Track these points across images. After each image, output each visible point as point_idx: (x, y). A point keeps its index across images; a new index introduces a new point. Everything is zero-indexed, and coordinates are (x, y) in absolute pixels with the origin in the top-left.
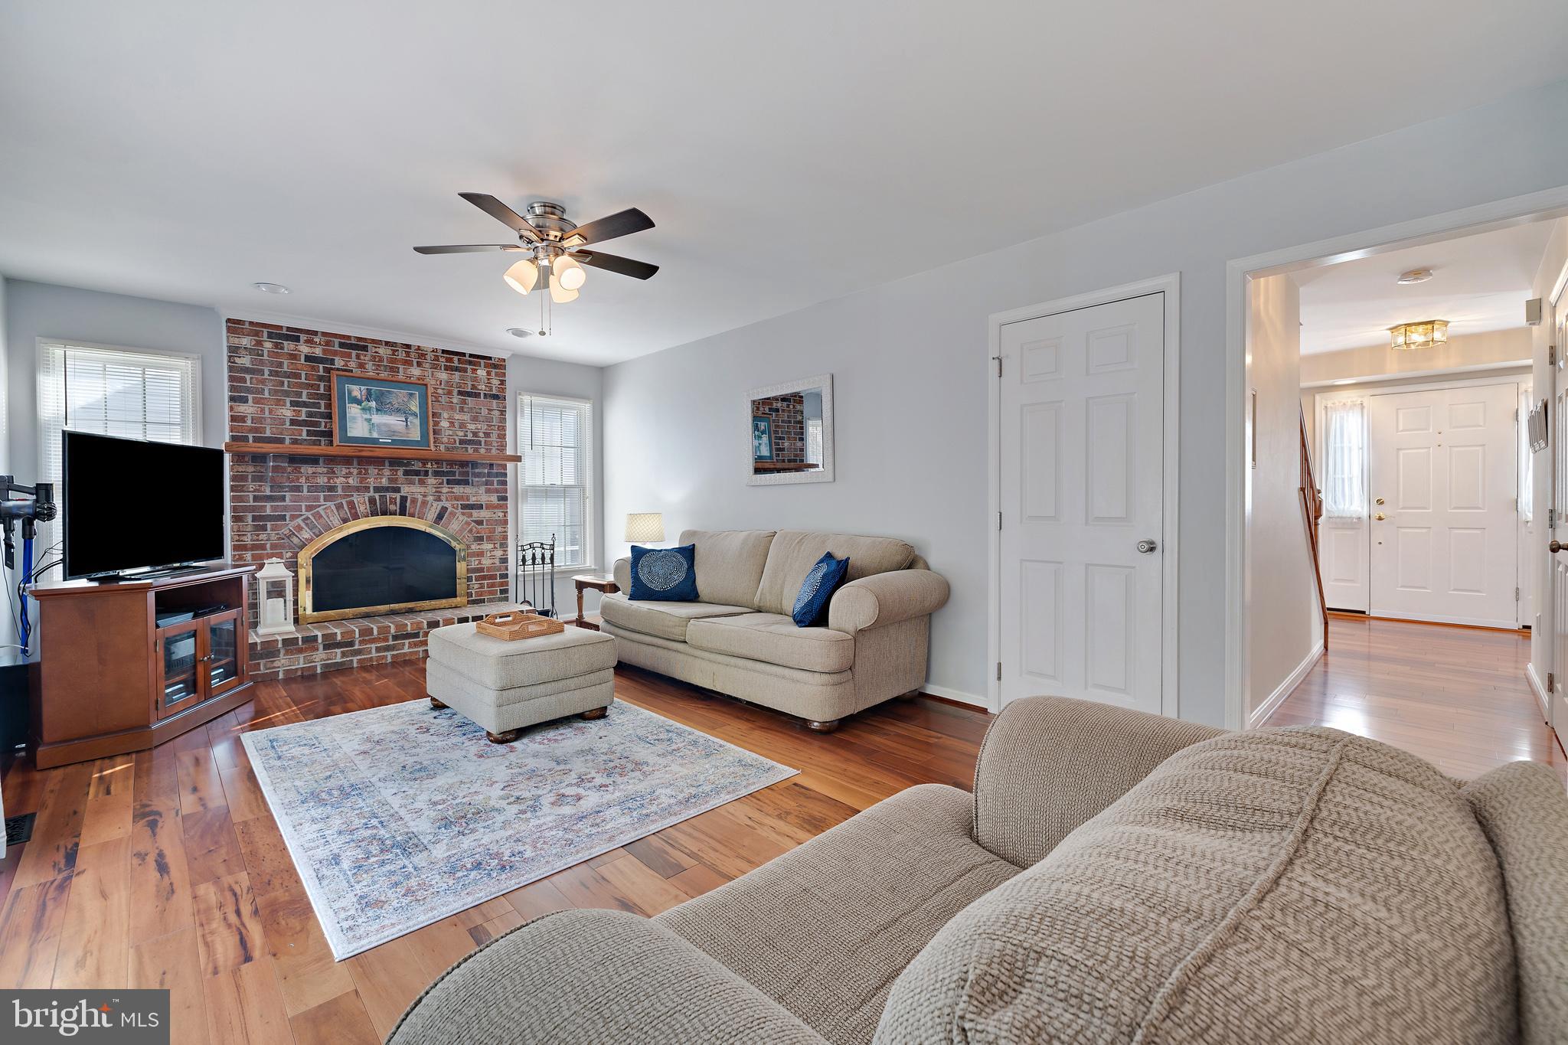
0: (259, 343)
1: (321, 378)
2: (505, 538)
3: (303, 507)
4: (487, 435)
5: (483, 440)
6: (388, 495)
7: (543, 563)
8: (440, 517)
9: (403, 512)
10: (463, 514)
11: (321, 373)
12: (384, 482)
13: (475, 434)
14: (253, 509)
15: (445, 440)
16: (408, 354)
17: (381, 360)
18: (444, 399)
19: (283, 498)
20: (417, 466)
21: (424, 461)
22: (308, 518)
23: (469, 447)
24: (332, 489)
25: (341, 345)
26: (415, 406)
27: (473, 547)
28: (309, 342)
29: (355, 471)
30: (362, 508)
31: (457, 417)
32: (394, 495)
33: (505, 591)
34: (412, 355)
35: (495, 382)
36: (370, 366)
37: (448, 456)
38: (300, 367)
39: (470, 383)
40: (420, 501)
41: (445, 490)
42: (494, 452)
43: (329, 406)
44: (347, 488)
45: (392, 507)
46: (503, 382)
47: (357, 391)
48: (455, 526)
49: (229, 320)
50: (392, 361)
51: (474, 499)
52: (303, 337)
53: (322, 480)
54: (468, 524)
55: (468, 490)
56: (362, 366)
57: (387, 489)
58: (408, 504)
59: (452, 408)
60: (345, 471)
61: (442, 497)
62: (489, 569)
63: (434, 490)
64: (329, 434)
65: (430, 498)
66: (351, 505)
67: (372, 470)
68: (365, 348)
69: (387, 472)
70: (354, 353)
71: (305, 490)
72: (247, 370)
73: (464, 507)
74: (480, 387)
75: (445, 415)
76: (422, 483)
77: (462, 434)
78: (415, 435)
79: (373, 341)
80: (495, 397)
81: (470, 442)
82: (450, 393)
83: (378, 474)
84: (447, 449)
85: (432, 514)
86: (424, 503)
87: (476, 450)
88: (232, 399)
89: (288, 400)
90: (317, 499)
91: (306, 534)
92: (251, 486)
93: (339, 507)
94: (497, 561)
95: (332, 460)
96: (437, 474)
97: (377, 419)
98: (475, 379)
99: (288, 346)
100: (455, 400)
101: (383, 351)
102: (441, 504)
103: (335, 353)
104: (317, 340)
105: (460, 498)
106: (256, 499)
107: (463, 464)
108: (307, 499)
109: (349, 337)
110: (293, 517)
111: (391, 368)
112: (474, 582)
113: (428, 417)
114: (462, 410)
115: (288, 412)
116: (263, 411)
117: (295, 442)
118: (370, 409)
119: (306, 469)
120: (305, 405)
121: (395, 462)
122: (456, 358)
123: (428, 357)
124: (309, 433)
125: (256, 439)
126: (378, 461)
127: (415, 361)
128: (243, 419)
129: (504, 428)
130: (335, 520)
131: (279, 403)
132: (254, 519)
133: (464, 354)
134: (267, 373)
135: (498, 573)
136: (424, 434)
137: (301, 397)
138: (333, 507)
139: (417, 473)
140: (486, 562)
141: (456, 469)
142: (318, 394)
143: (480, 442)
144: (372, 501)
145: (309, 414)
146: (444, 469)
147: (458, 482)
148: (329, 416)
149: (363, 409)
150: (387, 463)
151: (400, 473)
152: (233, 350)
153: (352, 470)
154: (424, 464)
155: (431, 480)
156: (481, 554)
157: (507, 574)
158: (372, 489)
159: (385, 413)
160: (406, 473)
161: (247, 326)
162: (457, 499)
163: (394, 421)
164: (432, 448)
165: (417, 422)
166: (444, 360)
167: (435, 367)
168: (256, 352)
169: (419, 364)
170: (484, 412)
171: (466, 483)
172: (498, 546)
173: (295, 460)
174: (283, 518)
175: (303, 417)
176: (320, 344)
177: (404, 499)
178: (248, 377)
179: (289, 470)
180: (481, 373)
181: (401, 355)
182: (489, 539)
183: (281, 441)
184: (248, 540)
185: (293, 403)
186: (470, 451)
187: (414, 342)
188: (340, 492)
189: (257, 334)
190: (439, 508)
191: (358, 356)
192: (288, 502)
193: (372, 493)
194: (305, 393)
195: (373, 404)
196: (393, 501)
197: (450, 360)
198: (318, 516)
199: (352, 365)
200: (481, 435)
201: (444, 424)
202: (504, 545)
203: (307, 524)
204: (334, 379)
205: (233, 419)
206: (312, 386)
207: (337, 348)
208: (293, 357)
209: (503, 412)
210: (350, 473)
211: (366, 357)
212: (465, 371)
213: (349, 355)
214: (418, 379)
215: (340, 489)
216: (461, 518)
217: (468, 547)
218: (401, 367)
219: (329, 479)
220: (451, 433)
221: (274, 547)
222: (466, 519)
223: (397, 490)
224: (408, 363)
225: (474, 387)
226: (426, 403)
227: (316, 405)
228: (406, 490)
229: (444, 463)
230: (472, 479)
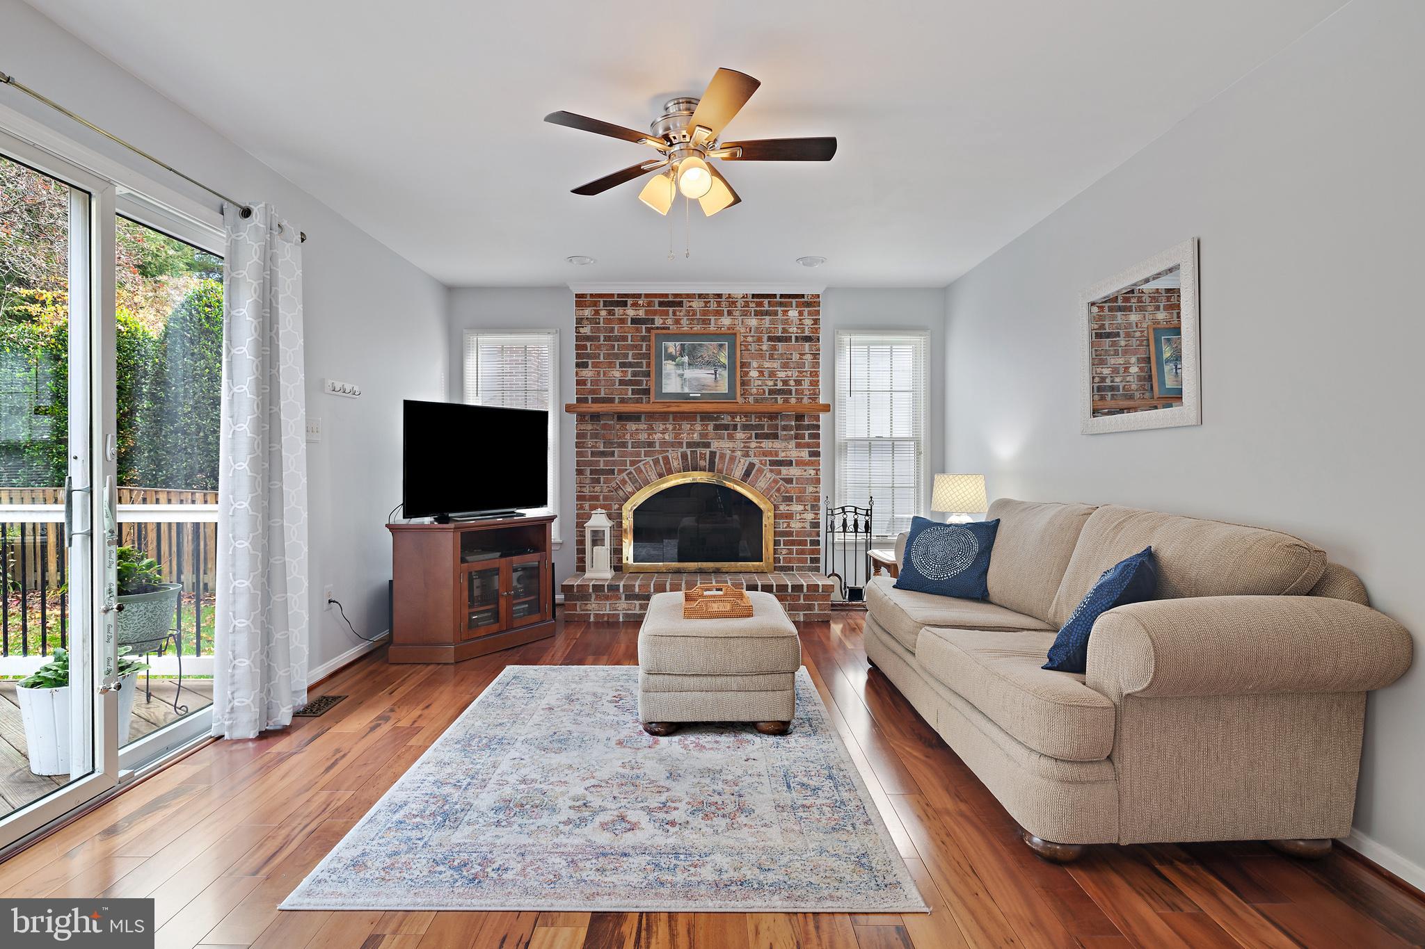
0: (597, 312)
1: (644, 339)
2: (817, 499)
3: (628, 462)
4: (798, 382)
5: (793, 389)
6: (698, 450)
7: (856, 531)
8: (747, 474)
9: (712, 468)
10: (771, 471)
11: (644, 333)
12: (696, 437)
13: (785, 382)
14: (590, 463)
15: (754, 391)
16: (719, 304)
17: (694, 313)
18: (753, 347)
19: (612, 454)
20: (726, 420)
21: (733, 415)
22: (631, 473)
23: (779, 397)
24: (651, 444)
25: (661, 304)
26: (724, 359)
27: (781, 508)
28: (635, 305)
29: (670, 427)
30: (675, 464)
31: (767, 365)
32: (704, 451)
33: (817, 560)
34: (723, 304)
35: (808, 322)
36: (684, 322)
37: (757, 408)
38: (627, 330)
39: (780, 327)
40: (728, 456)
41: (753, 445)
42: (806, 401)
43: (648, 365)
44: (664, 444)
45: (702, 463)
46: (816, 321)
47: (672, 347)
48: (762, 483)
49: (576, 295)
50: (704, 313)
51: (783, 454)
52: (630, 301)
53: (643, 437)
54: (776, 481)
55: (777, 444)
56: (677, 322)
57: (697, 445)
58: (717, 460)
59: (762, 357)
60: (662, 427)
61: (750, 453)
62: (798, 534)
63: (742, 445)
64: (648, 392)
65: (739, 454)
66: (666, 460)
67: (686, 426)
68: (680, 304)
69: (698, 427)
70: (671, 309)
71: (630, 446)
72: (588, 338)
73: (773, 463)
74: (791, 330)
75: (755, 364)
76: (731, 437)
77: (771, 383)
78: (724, 388)
79: (688, 296)
80: (808, 339)
81: (780, 392)
82: (759, 340)
83: (690, 429)
84: (756, 401)
85: (740, 470)
86: (732, 459)
87: (786, 401)
88: (578, 365)
89: (618, 362)
90: (638, 455)
91: (629, 489)
92: (590, 442)
93: (656, 462)
94: (808, 525)
95: (652, 416)
96: (746, 427)
97: (690, 373)
98: (786, 322)
99: (618, 311)
100: (764, 347)
101: (697, 305)
102: (749, 460)
103: (655, 313)
104: (640, 302)
105: (769, 453)
106: (593, 454)
107: (773, 416)
108: (632, 454)
109: (667, 296)
110: (621, 471)
111: (704, 320)
112: (782, 546)
113: (735, 368)
114: (772, 357)
115: (617, 374)
116: (599, 373)
117: (622, 401)
118: (683, 364)
119: (632, 426)
120: (630, 365)
121: (706, 416)
122: (766, 301)
123: (738, 305)
124: (634, 392)
125: (595, 401)
126: (689, 416)
127: (726, 310)
128: (585, 382)
129: (816, 374)
130: (653, 475)
131: (611, 365)
132: (592, 472)
133: (774, 296)
134: (602, 338)
135: (808, 539)
136: (732, 386)
137: (627, 358)
138: (651, 463)
139: (726, 427)
140: (795, 525)
141: (765, 422)
142: (641, 354)
143: (791, 390)
144: (684, 456)
145: (634, 374)
146: (753, 423)
147: (767, 436)
148: (648, 374)
149: (677, 365)
150: (699, 418)
151: (711, 427)
152: (579, 321)
153: (668, 426)
154: (733, 418)
155: (740, 435)
156: (789, 516)
157: (819, 541)
158: (684, 445)
159: (696, 366)
160: (717, 427)
161: (588, 298)
162: (765, 454)
163: (703, 375)
164: (740, 399)
165: (725, 373)
166: (754, 305)
167: (745, 314)
168: (594, 321)
169: (730, 313)
170: (796, 357)
171: (775, 436)
172: (808, 508)
173: (623, 417)
174: (612, 472)
175: (629, 377)
176: (643, 306)
177: (713, 454)
178: (588, 344)
179: (618, 427)
180: (793, 313)
181: (713, 306)
182: (800, 500)
183: (611, 400)
184: (587, 491)
185: (623, 365)
186: (780, 401)
187: (725, 290)
188: (658, 448)
189: (595, 304)
190: (747, 465)
191: (674, 313)
192: (616, 458)
193: (684, 449)
194: (631, 353)
195: (686, 359)
196: (703, 456)
197: (760, 304)
198: (639, 471)
199: (669, 322)
200: (792, 383)
201: (754, 374)
202: (815, 508)
203: (630, 478)
204: (654, 338)
205: (579, 383)
206: (636, 346)
207: (657, 307)
208: (622, 321)
209: (816, 356)
210: (667, 429)
211: (681, 312)
212: (776, 313)
213: (667, 313)
214: (729, 329)
215: (657, 445)
216: (769, 475)
217: (776, 507)
218: (713, 318)
219: (649, 435)
220: (760, 383)
221: (605, 498)
222: (774, 476)
223: (707, 445)
224: (719, 313)
225: (784, 330)
226: (735, 354)
227: (639, 365)
228: (715, 445)
229: (753, 416)
230: (781, 433)
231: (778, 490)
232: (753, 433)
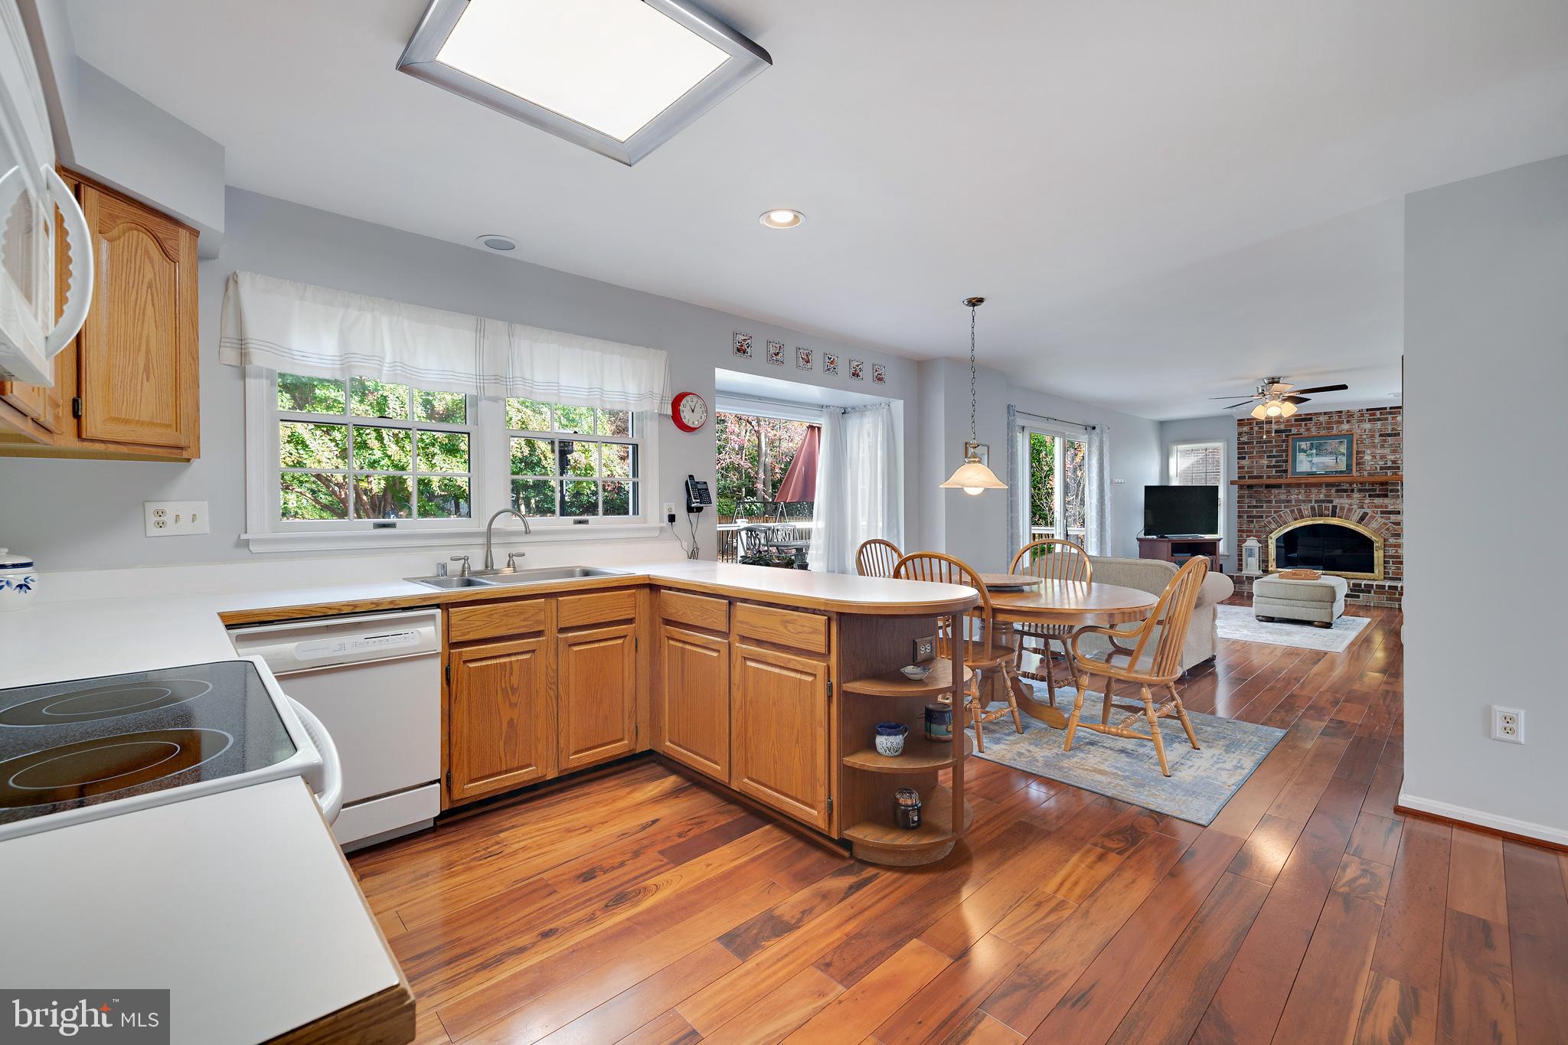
0: (1252, 428)
1: (1283, 441)
3: (1271, 512)
6: (1325, 505)
8: (1362, 519)
9: (1334, 515)
10: (1382, 517)
11: (1284, 438)
12: (1322, 497)
14: (1247, 512)
16: (1340, 417)
17: (1321, 424)
18: (1367, 442)
19: (1262, 507)
20: (1345, 486)
21: (1351, 484)
22: (1276, 517)
23: (1389, 471)
24: (1288, 501)
25: (1296, 420)
26: (1343, 449)
27: (1390, 540)
29: (1303, 491)
31: (1378, 452)
32: (1327, 505)
34: (1345, 416)
36: (1313, 429)
37: (1372, 479)
38: (1272, 437)
39: (1390, 428)
40: (1346, 509)
41: (1367, 501)
43: (1287, 456)
44: (1298, 501)
45: (1326, 512)
47: (1304, 445)
48: (1374, 525)
49: (1238, 420)
50: (1328, 423)
51: (1393, 507)
53: (1283, 497)
54: (1386, 524)
55: (1387, 501)
56: (1308, 430)
57: (1324, 501)
58: (1337, 511)
59: (1375, 447)
60: (1296, 491)
61: (1364, 506)
63: (1358, 501)
64: (1286, 471)
65: (1356, 507)
66: (1300, 511)
67: (1314, 490)
68: (1311, 419)
69: (1324, 491)
70: (1303, 423)
71: (1274, 502)
72: (1246, 443)
73: (1382, 512)
75: (1368, 452)
76: (1349, 497)
78: (1343, 467)
79: (1316, 414)
81: (1389, 468)
82: (1373, 436)
83: (1318, 492)
84: (1370, 475)
85: (1356, 516)
86: (1350, 510)
88: (1239, 458)
89: (1265, 455)
90: (1280, 507)
91: (1273, 526)
92: (1247, 501)
93: (1292, 512)
95: (1289, 485)
96: (1360, 491)
97: (1316, 460)
98: (1395, 424)
99: (1266, 427)
100: (1376, 441)
101: (1322, 419)
102: (1363, 510)
103: (1292, 426)
104: (1282, 420)
105: (1382, 507)
106: (1249, 507)
107: (1383, 484)
108: (1275, 507)
109: (1301, 415)
110: (1267, 517)
111: (1328, 427)
113: (1352, 455)
114: (1382, 446)
115: (1265, 462)
116: (1253, 462)
117: (1269, 477)
118: (1312, 455)
119: (1275, 491)
120: (1274, 457)
121: (1329, 485)
122: (1378, 412)
123: (1353, 416)
124: (1277, 472)
125: (1250, 478)
126: (1318, 485)
127: (1345, 420)
128: (1243, 468)
130: (1290, 519)
131: (1260, 457)
133: (1386, 408)
134: (1255, 443)
136: (1349, 466)
137: (1272, 453)
139: (1345, 491)
141: (1377, 487)
142: (1281, 450)
144: (1313, 508)
145: (1277, 462)
146: (1367, 488)
147: (1379, 496)
148: (1287, 461)
149: (1307, 455)
150: (1324, 486)
151: (1333, 491)
152: (1240, 434)
155: (1356, 495)
158: (1313, 502)
159: (1322, 456)
160: (1337, 491)
161: (1246, 421)
162: (1376, 507)
163: (1326, 460)
164: (1357, 474)
165: (1344, 459)
166: (1368, 415)
167: (1361, 421)
168: (1249, 433)
169: (1348, 422)
171: (1386, 496)
173: (1268, 486)
174: (1262, 517)
175: (1274, 463)
176: (1284, 422)
177: (1334, 507)
178: (1247, 446)
179: (1264, 492)
181: (1335, 418)
183: (1261, 477)
184: (1245, 527)
185: (1268, 457)
187: (1344, 409)
188: (1293, 503)
189: (1252, 423)
190: (1361, 513)
191: (1306, 425)
192: (1263, 509)
193: (1313, 504)
194: (1275, 450)
195: (1314, 451)
196: (1328, 508)
197: (1374, 414)
198: (1282, 516)
199: (1302, 430)
201: (1368, 457)
203: (1275, 521)
204: (1290, 441)
205: (1239, 468)
206: (1278, 446)
207: (1293, 422)
208: (1269, 432)
210: (1300, 492)
211: (1311, 424)
212: (1387, 419)
213: (1300, 425)
214: (1348, 431)
215: (1293, 501)
216: (1380, 520)
217: (1385, 540)
218: (1335, 426)
219: (1287, 496)
220: (1373, 463)
221: (1257, 531)
222: (1384, 520)
223: (1331, 502)
224: (1340, 422)
225: (1393, 429)
226: (1352, 446)
227: (1281, 456)
228: (1336, 502)
229: (1367, 484)
230: (1389, 494)
231: (1388, 529)
232: (1367, 494)
